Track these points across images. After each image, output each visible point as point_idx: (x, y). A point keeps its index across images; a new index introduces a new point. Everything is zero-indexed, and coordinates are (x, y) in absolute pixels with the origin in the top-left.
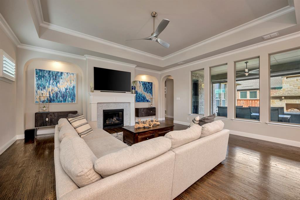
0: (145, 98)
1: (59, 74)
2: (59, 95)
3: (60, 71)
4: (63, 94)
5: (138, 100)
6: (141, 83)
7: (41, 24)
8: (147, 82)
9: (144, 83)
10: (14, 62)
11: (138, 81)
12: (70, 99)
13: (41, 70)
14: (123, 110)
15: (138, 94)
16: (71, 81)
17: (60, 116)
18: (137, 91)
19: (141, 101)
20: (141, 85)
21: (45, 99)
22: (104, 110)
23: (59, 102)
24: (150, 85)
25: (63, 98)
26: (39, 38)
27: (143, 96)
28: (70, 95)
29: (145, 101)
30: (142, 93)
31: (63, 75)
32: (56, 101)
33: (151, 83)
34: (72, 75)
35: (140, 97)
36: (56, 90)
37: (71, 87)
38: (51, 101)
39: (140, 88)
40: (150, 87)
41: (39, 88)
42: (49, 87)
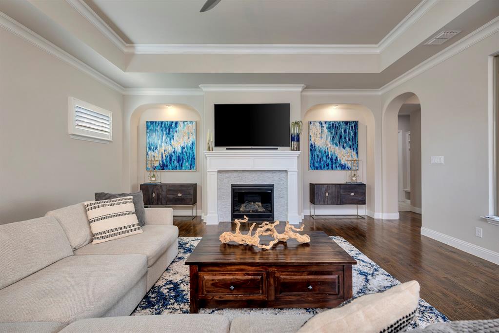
0: (336, 159)
1: (173, 125)
2: (173, 158)
3: (174, 120)
4: (179, 157)
5: (317, 165)
6: (324, 125)
7: (126, 50)
8: (343, 122)
9: (331, 125)
10: (110, 114)
11: (315, 121)
12: (187, 164)
13: (152, 123)
14: (273, 185)
15: (315, 150)
16: (188, 135)
17: (169, 190)
18: (314, 144)
19: (324, 167)
20: (326, 130)
21: (157, 164)
22: (232, 186)
23: (175, 168)
24: (352, 127)
25: (178, 162)
26: (125, 71)
27: (330, 156)
28: (188, 158)
29: (336, 167)
30: (326, 148)
31: (176, 127)
32: (170, 167)
33: (353, 122)
34: (190, 125)
35: (322, 158)
36: (170, 150)
37: (190, 145)
38: (163, 167)
39: (322, 138)
40: (352, 132)
41: (150, 149)
42: (161, 146)
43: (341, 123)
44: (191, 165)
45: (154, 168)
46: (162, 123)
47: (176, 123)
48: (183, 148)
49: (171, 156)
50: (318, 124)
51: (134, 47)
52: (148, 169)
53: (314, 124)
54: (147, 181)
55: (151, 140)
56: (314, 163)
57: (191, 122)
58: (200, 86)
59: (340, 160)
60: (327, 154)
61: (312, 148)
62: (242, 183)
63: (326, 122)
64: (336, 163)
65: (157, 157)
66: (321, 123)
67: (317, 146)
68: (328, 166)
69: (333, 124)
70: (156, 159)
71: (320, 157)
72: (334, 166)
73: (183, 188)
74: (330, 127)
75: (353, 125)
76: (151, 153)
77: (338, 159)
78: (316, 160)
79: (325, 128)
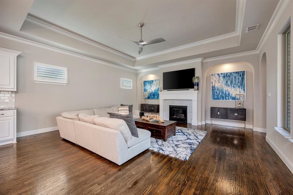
0: (229, 94)
1: (152, 82)
2: (152, 94)
3: (152, 80)
4: (154, 94)
5: (216, 97)
6: (220, 75)
7: (134, 60)
8: (233, 72)
9: (225, 75)
10: (131, 80)
11: (215, 74)
12: (156, 97)
13: (145, 81)
14: (187, 107)
15: (215, 89)
16: (157, 85)
17: (149, 107)
18: (214, 86)
19: (221, 98)
20: (222, 78)
21: (147, 97)
22: (170, 106)
23: (152, 98)
24: (240, 75)
25: (153, 96)
26: (134, 67)
27: (224, 92)
28: (157, 94)
29: (229, 98)
30: (222, 88)
31: (153, 82)
32: (151, 98)
33: (241, 72)
34: (157, 81)
35: (219, 93)
36: (151, 91)
37: (157, 89)
38: (149, 98)
39: (219, 82)
40: (240, 78)
41: (145, 91)
42: (148, 90)
43: (232, 73)
44: (157, 97)
45: (146, 98)
46: (148, 81)
47: (153, 81)
48: (155, 90)
49: (151, 94)
50: (217, 75)
51: (136, 59)
52: (144, 98)
53: (214, 75)
54: (143, 103)
55: (145, 88)
56: (214, 96)
57: (158, 80)
58: (158, 66)
59: (231, 95)
60: (222, 91)
61: (213, 88)
62: (173, 105)
63: (222, 74)
64: (228, 96)
65: (147, 94)
66: (218, 75)
67: (216, 87)
68: (223, 98)
69: (227, 74)
70: (147, 95)
71: (218, 93)
72: (227, 98)
73: (154, 106)
74: (225, 76)
75: (241, 73)
76: (145, 93)
77: (230, 94)
78: (216, 95)
79: (221, 77)
